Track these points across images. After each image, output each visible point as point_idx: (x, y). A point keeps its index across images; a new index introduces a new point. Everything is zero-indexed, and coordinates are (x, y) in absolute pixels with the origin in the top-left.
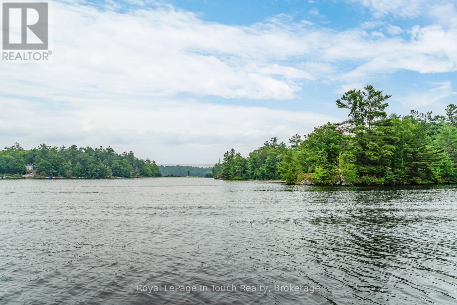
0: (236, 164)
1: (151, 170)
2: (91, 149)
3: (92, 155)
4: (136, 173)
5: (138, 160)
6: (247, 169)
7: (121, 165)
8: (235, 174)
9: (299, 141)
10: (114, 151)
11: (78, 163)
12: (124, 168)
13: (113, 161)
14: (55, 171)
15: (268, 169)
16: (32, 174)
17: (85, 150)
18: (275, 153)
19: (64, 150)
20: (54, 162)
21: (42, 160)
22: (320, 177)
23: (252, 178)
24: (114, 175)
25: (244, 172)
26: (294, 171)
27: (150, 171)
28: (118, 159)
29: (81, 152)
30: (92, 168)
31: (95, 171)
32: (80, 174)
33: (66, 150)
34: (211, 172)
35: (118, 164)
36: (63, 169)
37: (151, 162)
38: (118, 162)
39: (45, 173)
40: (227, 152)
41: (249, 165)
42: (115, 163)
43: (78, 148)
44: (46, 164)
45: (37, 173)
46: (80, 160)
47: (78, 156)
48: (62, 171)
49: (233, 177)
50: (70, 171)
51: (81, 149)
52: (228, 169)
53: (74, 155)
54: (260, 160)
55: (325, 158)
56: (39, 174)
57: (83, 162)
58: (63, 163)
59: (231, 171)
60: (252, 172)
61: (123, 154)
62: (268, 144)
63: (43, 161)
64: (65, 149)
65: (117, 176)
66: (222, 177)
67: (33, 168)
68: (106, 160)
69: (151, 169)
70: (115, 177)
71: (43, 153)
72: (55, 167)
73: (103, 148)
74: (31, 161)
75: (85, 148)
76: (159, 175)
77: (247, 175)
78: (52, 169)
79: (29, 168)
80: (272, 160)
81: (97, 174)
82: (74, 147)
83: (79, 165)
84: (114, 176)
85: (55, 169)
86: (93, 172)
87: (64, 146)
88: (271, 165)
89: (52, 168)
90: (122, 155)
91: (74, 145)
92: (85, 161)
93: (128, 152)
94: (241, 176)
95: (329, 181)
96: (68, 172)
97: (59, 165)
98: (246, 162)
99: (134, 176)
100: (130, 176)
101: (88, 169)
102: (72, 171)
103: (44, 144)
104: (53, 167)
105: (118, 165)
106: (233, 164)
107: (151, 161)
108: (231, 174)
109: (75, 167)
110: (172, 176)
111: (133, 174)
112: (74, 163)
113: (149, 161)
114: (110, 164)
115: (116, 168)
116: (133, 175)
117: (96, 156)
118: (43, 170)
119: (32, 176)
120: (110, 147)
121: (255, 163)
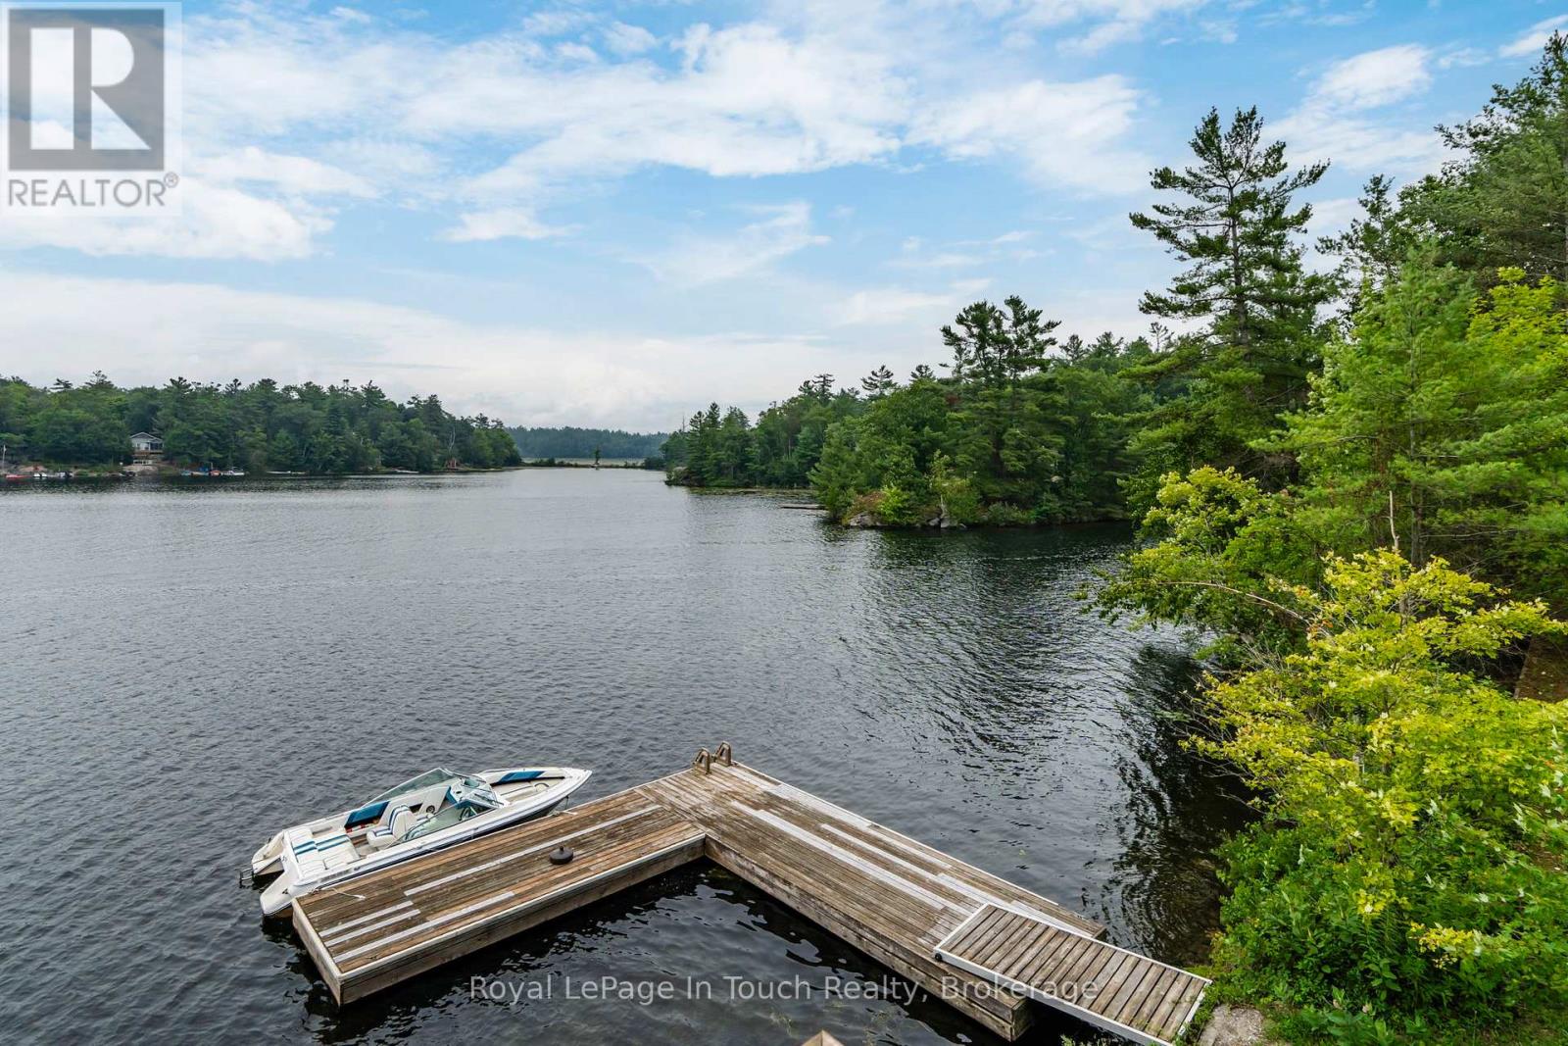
0: (723, 446)
1: (491, 450)
2: (317, 389)
3: (320, 409)
4: (450, 458)
5: (452, 418)
6: (750, 460)
7: (405, 436)
8: (720, 471)
9: (889, 384)
10: (384, 396)
11: (283, 433)
12: (414, 444)
13: (383, 424)
14: (218, 456)
15: (804, 461)
16: (150, 462)
17: (299, 391)
18: (823, 418)
19: (236, 390)
20: (212, 430)
21: (177, 422)
22: (894, 510)
23: (761, 484)
24: (386, 464)
25: (741, 467)
26: (844, 487)
27: (489, 452)
28: (398, 419)
29: (289, 400)
30: (325, 446)
31: (333, 454)
32: (289, 462)
33: (242, 391)
34: (660, 455)
35: (397, 432)
36: (240, 448)
37: (491, 424)
38: (397, 427)
39: (188, 460)
40: (699, 413)
41: (755, 450)
42: (390, 430)
43: (279, 388)
44: (190, 436)
45: (164, 460)
46: (288, 422)
47: (282, 412)
48: (236, 454)
49: (712, 480)
50: (258, 452)
51: (288, 389)
52: (701, 458)
53: (271, 408)
54: (785, 435)
55: (908, 463)
56: (171, 464)
57: (298, 427)
58: (240, 433)
59: (708, 465)
60: (764, 467)
61: (410, 403)
62: (810, 388)
63: (180, 426)
64: (239, 388)
65: (395, 467)
66: (686, 478)
67: (153, 446)
68: (363, 423)
69: (491, 445)
70: (392, 470)
71: (178, 405)
72: (217, 441)
73: (351, 385)
74: (143, 426)
75: (299, 386)
76: (514, 462)
77: (751, 476)
78: (210, 450)
79: (141, 444)
80: (813, 436)
81: (340, 462)
82: (267, 384)
83: (287, 438)
84: (388, 467)
85: (216, 449)
86: (327, 455)
87: (236, 380)
88: (812, 450)
89: (208, 445)
90: (407, 406)
91: (269, 380)
92: (304, 425)
93: (424, 397)
94: (735, 478)
95: (915, 519)
96: (256, 456)
97: (227, 436)
98: (746, 439)
99: (444, 467)
100: (434, 466)
101: (312, 449)
102: (265, 454)
103: (180, 379)
104: (212, 443)
105: (397, 436)
106: (714, 445)
107: (489, 420)
108: (707, 472)
109: (274, 443)
110: (551, 464)
111: (440, 459)
112: (271, 430)
113: (484, 420)
114: (375, 433)
115: (392, 444)
116: (443, 460)
117: (335, 411)
118: (181, 450)
119: (151, 468)
120: (374, 385)
121: (772, 443)
